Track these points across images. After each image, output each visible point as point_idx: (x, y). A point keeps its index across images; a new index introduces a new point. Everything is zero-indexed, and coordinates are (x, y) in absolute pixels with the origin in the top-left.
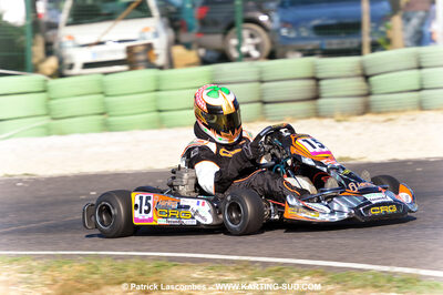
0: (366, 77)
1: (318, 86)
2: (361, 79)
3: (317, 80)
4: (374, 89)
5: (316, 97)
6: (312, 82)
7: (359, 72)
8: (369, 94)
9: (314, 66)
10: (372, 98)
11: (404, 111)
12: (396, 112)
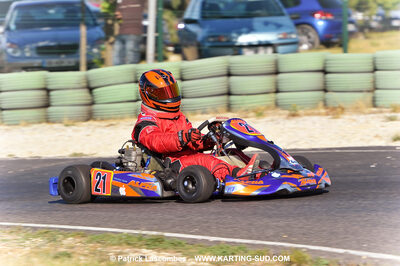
0: (91, 89)
1: (48, 95)
2: (86, 90)
3: (48, 91)
4: (97, 99)
5: (47, 105)
6: (43, 93)
7: (85, 84)
8: (93, 103)
9: (46, 79)
10: (95, 107)
11: (122, 118)
12: (115, 119)
